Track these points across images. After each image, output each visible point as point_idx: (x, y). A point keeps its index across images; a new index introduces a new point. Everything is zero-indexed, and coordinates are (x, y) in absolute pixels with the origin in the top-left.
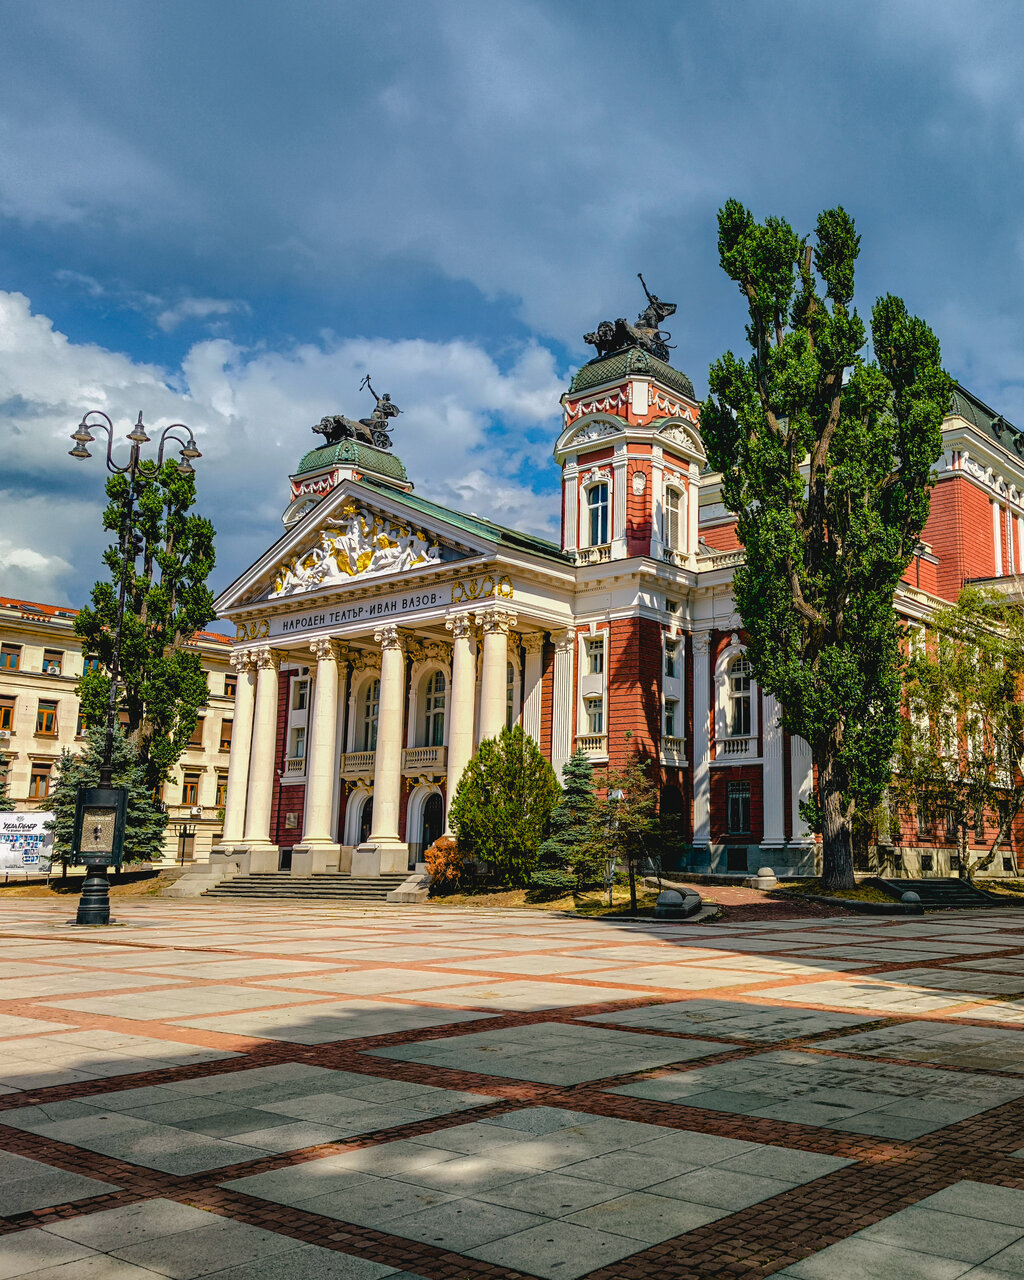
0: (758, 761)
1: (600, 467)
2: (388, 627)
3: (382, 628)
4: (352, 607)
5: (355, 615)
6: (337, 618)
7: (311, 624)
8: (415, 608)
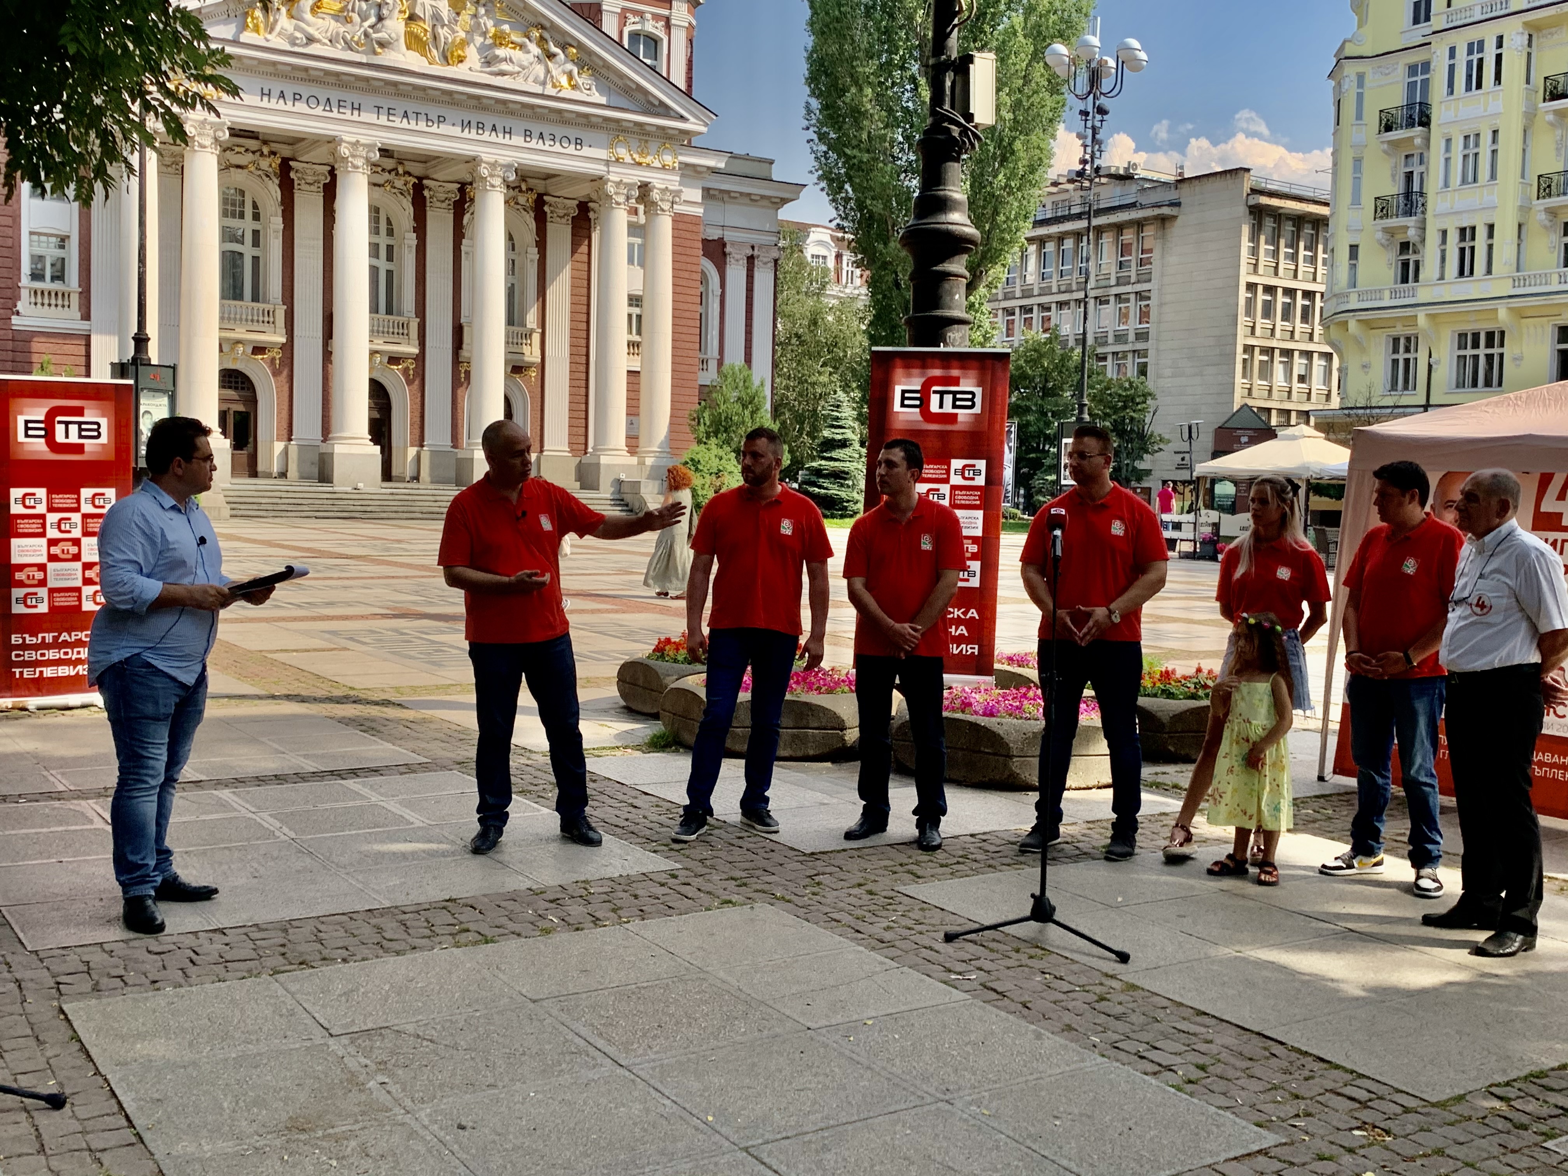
1: (654, 17)
2: (502, 160)
3: (491, 159)
4: (422, 109)
5: (430, 124)
6: (391, 118)
7: (331, 111)
8: (546, 148)
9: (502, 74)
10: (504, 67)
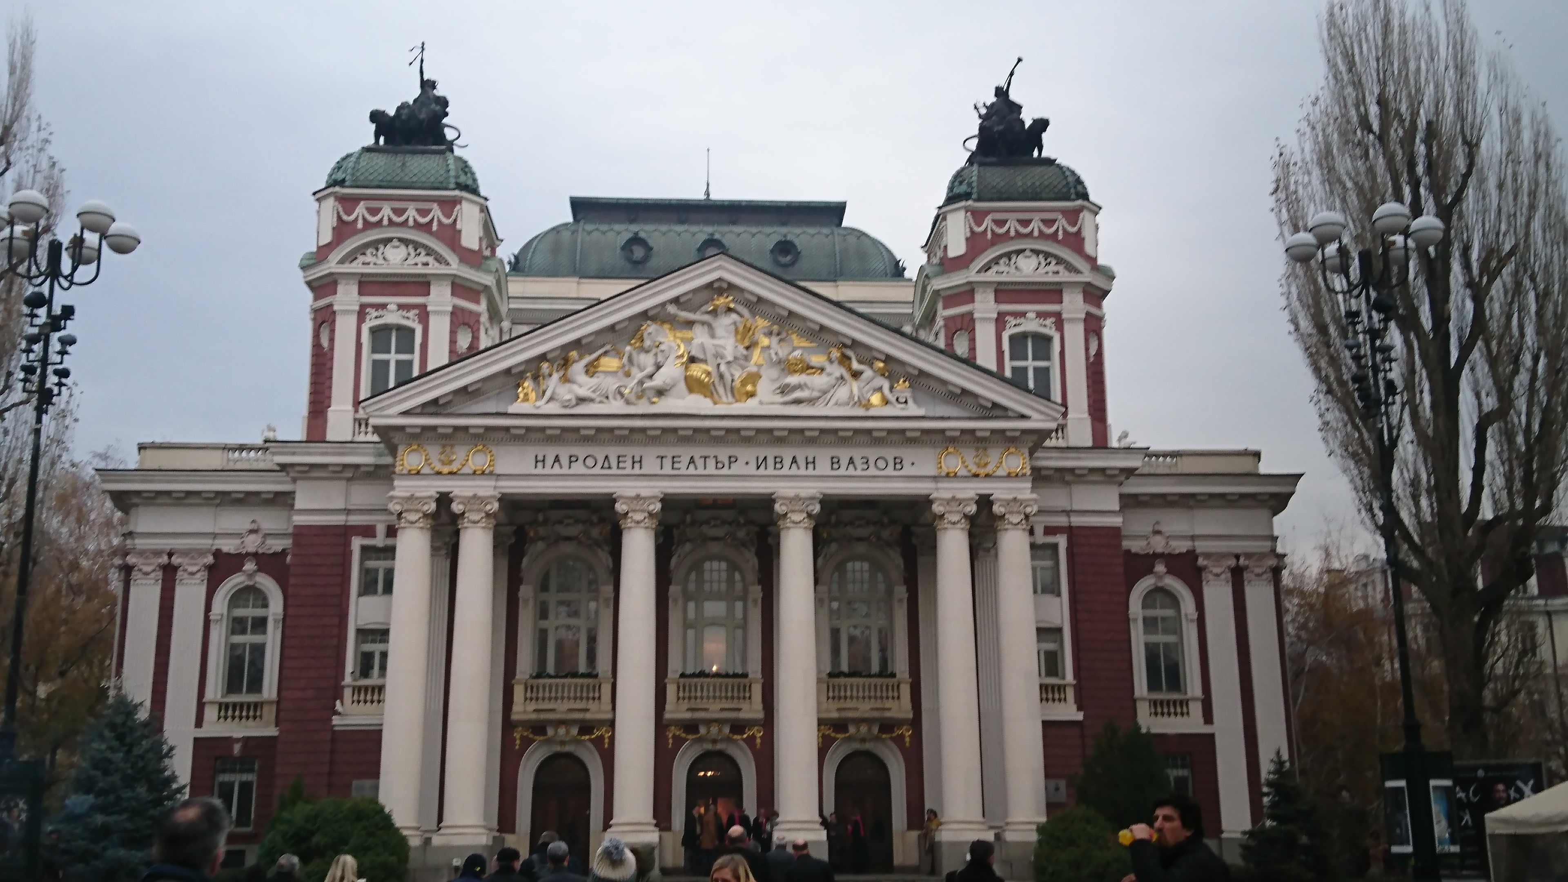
0: (1206, 730)
1: (1040, 315)
2: (804, 493)
3: (791, 493)
4: (711, 451)
5: (720, 465)
6: (676, 466)
7: (609, 468)
8: (859, 472)
9: (798, 402)
10: (797, 394)
